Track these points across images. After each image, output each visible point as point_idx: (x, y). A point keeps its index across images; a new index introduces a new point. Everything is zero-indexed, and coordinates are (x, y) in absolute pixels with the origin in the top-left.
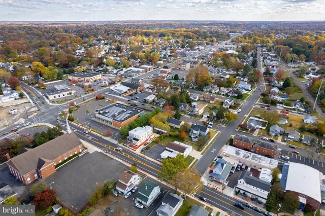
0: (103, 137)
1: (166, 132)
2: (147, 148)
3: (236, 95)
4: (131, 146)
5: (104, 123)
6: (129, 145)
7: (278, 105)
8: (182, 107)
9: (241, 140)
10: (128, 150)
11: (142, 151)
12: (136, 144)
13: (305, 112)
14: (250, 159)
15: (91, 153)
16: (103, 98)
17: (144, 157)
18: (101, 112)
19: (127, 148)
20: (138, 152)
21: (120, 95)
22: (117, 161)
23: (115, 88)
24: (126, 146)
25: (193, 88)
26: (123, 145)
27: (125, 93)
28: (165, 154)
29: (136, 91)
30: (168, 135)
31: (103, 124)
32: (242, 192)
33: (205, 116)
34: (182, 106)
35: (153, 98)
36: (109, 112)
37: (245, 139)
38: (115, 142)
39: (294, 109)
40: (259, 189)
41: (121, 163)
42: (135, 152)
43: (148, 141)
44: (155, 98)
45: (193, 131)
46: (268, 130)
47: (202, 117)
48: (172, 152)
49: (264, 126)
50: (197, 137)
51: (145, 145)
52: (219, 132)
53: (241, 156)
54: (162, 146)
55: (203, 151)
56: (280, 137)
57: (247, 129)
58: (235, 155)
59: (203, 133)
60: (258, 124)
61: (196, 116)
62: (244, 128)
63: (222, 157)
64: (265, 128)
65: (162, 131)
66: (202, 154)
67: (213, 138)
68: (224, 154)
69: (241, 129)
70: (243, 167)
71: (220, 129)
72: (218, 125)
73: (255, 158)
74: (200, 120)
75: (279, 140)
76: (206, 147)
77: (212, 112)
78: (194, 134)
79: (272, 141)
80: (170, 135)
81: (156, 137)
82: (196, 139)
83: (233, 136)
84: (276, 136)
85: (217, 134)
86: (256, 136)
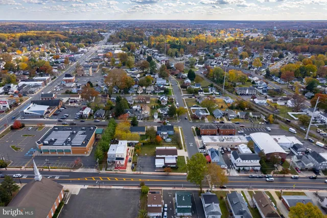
0: (72, 171)
1: (137, 142)
2: (135, 163)
3: (163, 91)
4: (116, 168)
5: (57, 154)
6: (114, 167)
7: (199, 93)
8: (129, 114)
9: (208, 128)
10: (116, 173)
11: (133, 168)
12: (122, 164)
13: (220, 94)
14: (225, 141)
15: (77, 193)
16: (23, 126)
17: (140, 174)
18: (46, 142)
19: (113, 172)
20: (129, 171)
21: (42, 117)
22: (117, 189)
23: (29, 110)
24: (112, 170)
25: (117, 93)
26: (106, 170)
27: (48, 112)
28: (159, 163)
29: (58, 109)
31: (57, 157)
32: (241, 168)
33: (156, 117)
34: (129, 112)
35: (89, 112)
36: (56, 140)
38: (94, 171)
39: (212, 94)
40: (252, 161)
41: (123, 189)
42: (127, 172)
43: (130, 157)
44: (91, 111)
45: (162, 133)
46: (212, 115)
47: (153, 117)
48: (164, 158)
49: (207, 113)
50: (168, 138)
51: (130, 161)
52: (179, 127)
53: (218, 141)
54: (146, 157)
55: (183, 148)
56: (224, 118)
57: (198, 119)
58: (213, 142)
59: (171, 132)
60: (203, 112)
61: (148, 118)
62: (195, 118)
63: (204, 148)
64: (209, 114)
65: (133, 142)
66: (185, 151)
67: (181, 134)
68: (204, 144)
69: (194, 120)
70: (225, 149)
71: (178, 125)
72: (174, 122)
73: (228, 138)
74: (155, 121)
75: (225, 121)
76: (182, 143)
77: (157, 112)
78: (165, 135)
79: (223, 123)
80: (143, 144)
81: (132, 150)
82: (169, 140)
83: (194, 128)
84: (221, 118)
85: (180, 129)
86: (208, 122)
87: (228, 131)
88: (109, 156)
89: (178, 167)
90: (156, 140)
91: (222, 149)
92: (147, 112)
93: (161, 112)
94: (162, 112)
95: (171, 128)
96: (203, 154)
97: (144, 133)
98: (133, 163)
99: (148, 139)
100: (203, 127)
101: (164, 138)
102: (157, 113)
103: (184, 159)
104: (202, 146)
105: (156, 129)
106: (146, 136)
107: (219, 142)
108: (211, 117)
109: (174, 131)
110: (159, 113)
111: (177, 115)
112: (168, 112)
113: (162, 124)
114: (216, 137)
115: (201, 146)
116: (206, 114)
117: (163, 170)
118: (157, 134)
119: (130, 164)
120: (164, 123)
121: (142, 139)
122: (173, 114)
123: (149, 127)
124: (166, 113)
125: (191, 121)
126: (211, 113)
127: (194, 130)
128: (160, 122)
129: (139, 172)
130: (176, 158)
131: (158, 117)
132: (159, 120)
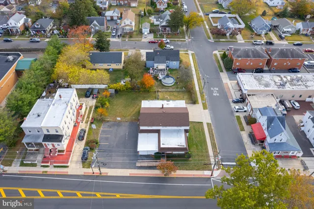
2: (91, 145)
4: (45, 160)
6: (40, 158)
8: (95, 25)
9: (249, 57)
10: (45, 174)
11: (84, 159)
12: (59, 148)
14: (288, 87)
17: (100, 176)
19: (39, 169)
24: (34, 165)
26: (22, 164)
30: (113, 91)
33: (146, 31)
34: (95, 22)
35: (22, 22)
37: (253, 52)
42: (69, 171)
43: (83, 126)
44: (26, 21)
45: (156, 65)
46: (249, 28)
47: (140, 32)
48: (158, 131)
49: (240, 24)
50: (168, 76)
51: (81, 138)
52: (190, 52)
53: (273, 88)
54: (119, 124)
55: (200, 100)
56: (272, 35)
57: (224, 35)
58: (262, 88)
59: (174, 64)
60: (234, 23)
61: (130, 35)
62: (219, 34)
63: (242, 100)
64: (243, 26)
65: (94, 86)
66: (205, 107)
67: (193, 69)
68: (245, 92)
69: (217, 38)
70: (288, 105)
71: (187, 47)
72: (178, 41)
73: (292, 80)
74: (144, 40)
75: (275, 40)
76: (197, 88)
77: (149, 22)
78: (161, 70)
79: (271, 44)
80: (117, 91)
81: (91, 108)
82: (170, 81)
83: (218, 53)
84: (266, 34)
85: (191, 57)
86: (243, 42)
87: (288, 63)
88: (27, 132)
89: (189, 156)
90: (143, 84)
91: (282, 102)
92: (129, 22)
93: (156, 23)
94: (158, 23)
95: (174, 55)
96: (242, 115)
97: (120, 66)
98: (87, 144)
99: (128, 79)
100: (239, 53)
101: (161, 77)
102: (148, 25)
103: (203, 129)
104: (238, 97)
105: (144, 58)
106: (125, 72)
107: (276, 88)
108: (248, 33)
109: (181, 62)
110: (152, 25)
111: (184, 28)
112: (168, 21)
113: (156, 46)
114: (267, 77)
115: (236, 96)
116: (238, 26)
117: (154, 164)
118: (147, 69)
119: (79, 147)
120: (161, 45)
121: (115, 81)
122: (178, 27)
123: (131, 52)
124: (164, 24)
125: (212, 40)
126: (246, 24)
127: (220, 59)
128: (152, 42)
129: (96, 170)
130: (186, 131)
131: (150, 32)
132: (151, 37)
